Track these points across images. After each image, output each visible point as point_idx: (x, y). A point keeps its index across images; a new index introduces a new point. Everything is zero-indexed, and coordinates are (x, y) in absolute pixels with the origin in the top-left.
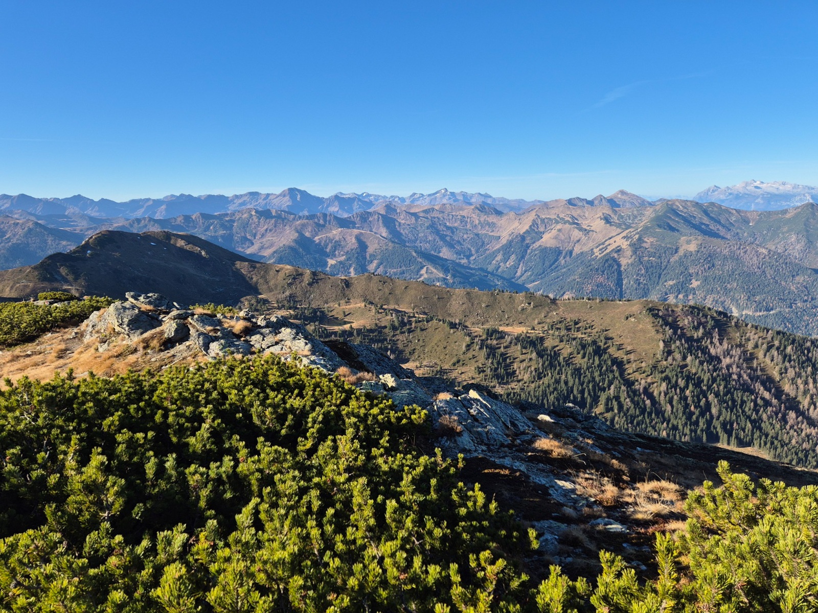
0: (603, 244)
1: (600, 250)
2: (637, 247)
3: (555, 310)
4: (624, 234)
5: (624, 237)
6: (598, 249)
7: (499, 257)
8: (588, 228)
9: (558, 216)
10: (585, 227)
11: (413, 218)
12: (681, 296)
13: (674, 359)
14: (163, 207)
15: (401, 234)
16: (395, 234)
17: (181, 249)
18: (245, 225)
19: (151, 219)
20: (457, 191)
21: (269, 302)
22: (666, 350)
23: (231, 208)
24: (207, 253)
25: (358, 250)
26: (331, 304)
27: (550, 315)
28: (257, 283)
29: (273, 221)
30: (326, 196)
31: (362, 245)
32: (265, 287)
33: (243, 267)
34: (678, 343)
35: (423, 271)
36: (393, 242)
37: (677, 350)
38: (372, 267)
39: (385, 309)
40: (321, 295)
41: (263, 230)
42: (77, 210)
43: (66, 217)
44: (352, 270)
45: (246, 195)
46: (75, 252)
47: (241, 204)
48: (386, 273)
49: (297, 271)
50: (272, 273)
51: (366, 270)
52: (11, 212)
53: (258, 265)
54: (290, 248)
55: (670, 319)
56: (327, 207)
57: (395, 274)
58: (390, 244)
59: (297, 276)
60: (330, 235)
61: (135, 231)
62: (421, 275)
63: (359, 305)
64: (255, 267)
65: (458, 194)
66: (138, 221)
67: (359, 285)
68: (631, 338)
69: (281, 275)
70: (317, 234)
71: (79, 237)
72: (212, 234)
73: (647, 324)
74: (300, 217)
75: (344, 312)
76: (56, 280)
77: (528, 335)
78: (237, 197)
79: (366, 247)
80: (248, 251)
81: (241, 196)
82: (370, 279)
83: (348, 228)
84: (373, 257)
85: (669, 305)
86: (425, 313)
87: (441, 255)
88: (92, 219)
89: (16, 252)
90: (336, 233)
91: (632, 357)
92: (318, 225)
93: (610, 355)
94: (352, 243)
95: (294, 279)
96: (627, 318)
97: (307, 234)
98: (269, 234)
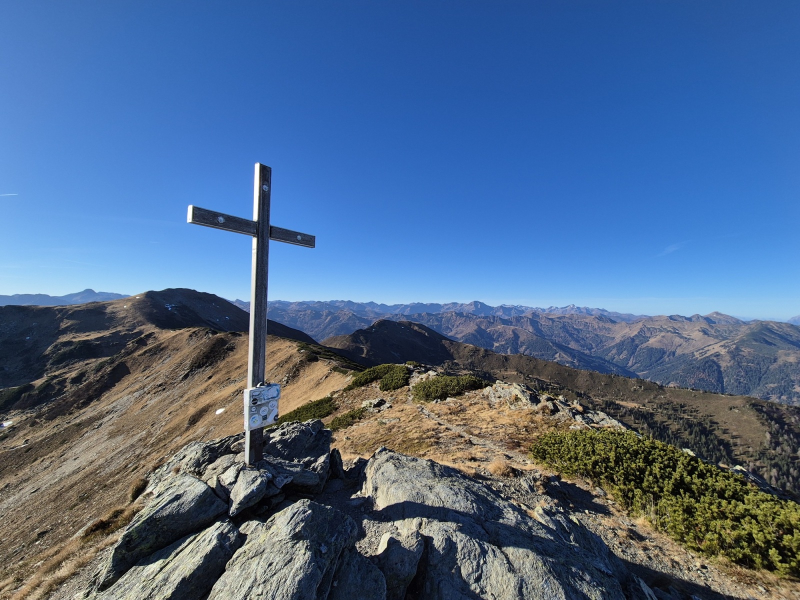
0: (702, 349)
1: (700, 353)
2: (735, 354)
3: (663, 395)
4: (722, 343)
5: (722, 346)
6: (698, 352)
7: (614, 351)
8: (688, 337)
9: (661, 327)
10: (685, 336)
11: (551, 322)
12: (784, 397)
13: (783, 450)
14: (409, 309)
15: (542, 331)
16: (538, 331)
17: (416, 331)
18: (449, 320)
19: (402, 315)
20: (582, 306)
21: (459, 365)
22: (773, 440)
23: (442, 310)
24: (428, 334)
25: (514, 339)
26: (496, 370)
27: (658, 397)
28: (453, 353)
29: (464, 318)
30: (495, 306)
31: (516, 336)
32: (457, 356)
33: (446, 343)
34: (786, 437)
35: (557, 355)
36: (536, 335)
37: (785, 442)
38: (522, 350)
39: (530, 378)
40: (489, 364)
41: (458, 323)
42: (370, 309)
43: (365, 311)
44: (509, 350)
45: (450, 304)
46: (368, 329)
47: (447, 309)
48: (531, 354)
49: (476, 348)
50: (462, 348)
51: (518, 352)
52: (344, 309)
53: (454, 343)
54: (473, 334)
55: (775, 415)
56: (496, 312)
57: (537, 355)
58: (534, 336)
59: (476, 351)
60: (495, 328)
61: (394, 320)
62: (555, 358)
63: (513, 373)
64: (452, 344)
65: (582, 308)
66: (397, 315)
67: (514, 361)
68: (736, 425)
69: (467, 349)
70: (488, 328)
71: (371, 321)
72: (432, 324)
73: (751, 416)
74: (479, 317)
75: (503, 376)
76: (358, 342)
77: (640, 410)
78: (445, 305)
79: (519, 337)
80: (450, 334)
81: (448, 304)
82: (521, 357)
83: (508, 325)
84: (523, 343)
85: (773, 404)
86: (558, 384)
87: (570, 346)
88: (376, 313)
89: (344, 327)
90: (500, 327)
91: (738, 441)
92: (489, 322)
93: (716, 436)
94: (509, 334)
95: (474, 352)
96: (731, 409)
97: (483, 327)
98: (460, 326)
